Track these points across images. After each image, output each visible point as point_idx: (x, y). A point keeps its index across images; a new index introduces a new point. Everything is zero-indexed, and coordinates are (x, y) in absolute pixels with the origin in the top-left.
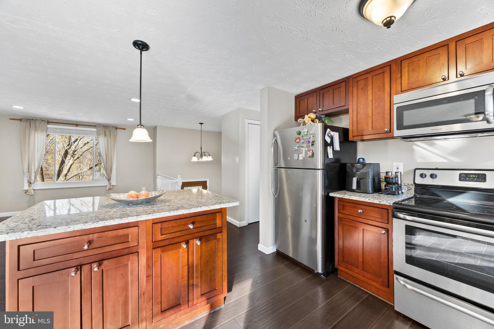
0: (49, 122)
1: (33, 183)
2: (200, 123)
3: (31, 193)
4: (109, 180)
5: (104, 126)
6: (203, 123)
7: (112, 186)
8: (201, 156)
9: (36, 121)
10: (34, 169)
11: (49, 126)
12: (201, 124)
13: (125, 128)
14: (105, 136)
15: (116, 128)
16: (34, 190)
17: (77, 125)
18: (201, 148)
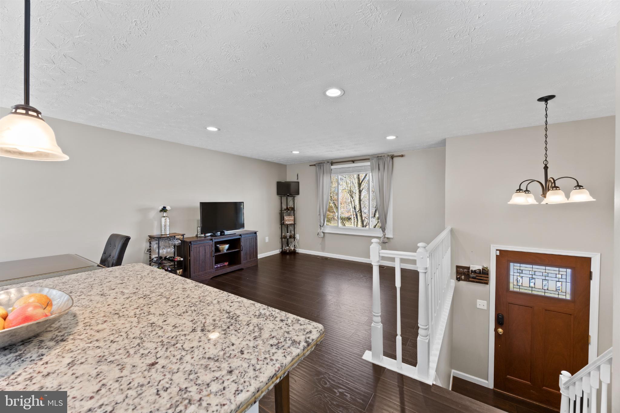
0: (333, 163)
1: (323, 226)
2: (540, 100)
3: (321, 236)
4: (384, 230)
5: (378, 157)
6: (552, 97)
7: (386, 238)
8: (545, 190)
9: (324, 164)
10: (323, 212)
11: (332, 167)
12: (546, 99)
13: (402, 155)
14: (379, 169)
15: (392, 157)
16: (324, 233)
17: (353, 162)
18: (546, 168)
